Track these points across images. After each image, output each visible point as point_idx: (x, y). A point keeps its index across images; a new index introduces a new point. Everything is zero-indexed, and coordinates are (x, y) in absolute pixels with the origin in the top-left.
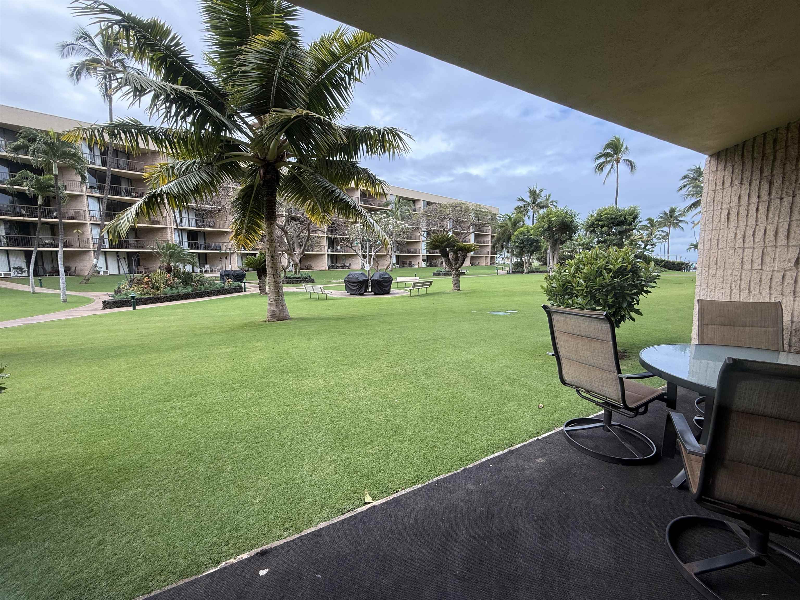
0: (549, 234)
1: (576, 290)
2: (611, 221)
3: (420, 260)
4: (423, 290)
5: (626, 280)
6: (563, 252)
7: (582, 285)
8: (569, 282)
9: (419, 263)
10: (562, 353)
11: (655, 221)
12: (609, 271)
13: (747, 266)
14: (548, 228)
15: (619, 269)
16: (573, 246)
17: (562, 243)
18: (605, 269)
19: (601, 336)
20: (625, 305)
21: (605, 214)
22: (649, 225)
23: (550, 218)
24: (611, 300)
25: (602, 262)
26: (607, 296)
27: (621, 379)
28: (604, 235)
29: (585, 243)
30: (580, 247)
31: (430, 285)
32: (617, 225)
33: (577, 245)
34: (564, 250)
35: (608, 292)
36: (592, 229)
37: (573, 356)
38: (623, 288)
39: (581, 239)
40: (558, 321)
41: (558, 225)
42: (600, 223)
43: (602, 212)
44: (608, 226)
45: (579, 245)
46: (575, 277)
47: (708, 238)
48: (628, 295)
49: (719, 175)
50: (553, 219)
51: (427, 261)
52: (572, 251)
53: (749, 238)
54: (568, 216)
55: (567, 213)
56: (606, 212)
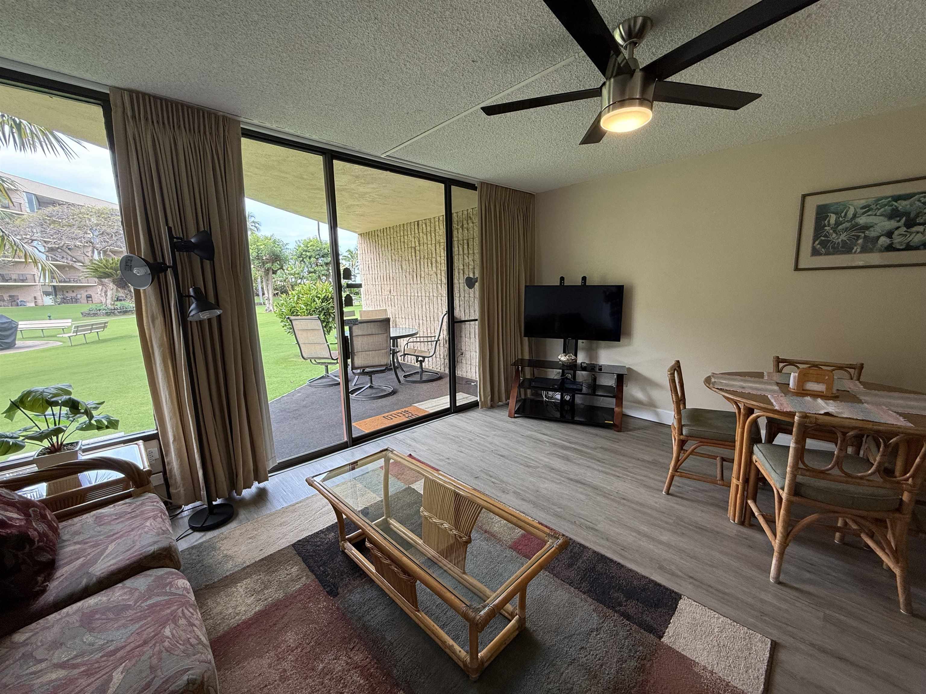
0: (260, 263)
1: (301, 313)
2: (317, 253)
3: (39, 294)
4: (92, 336)
5: (329, 304)
6: (275, 282)
7: (303, 309)
8: (295, 307)
9: (35, 298)
10: (300, 343)
11: (354, 253)
12: (319, 298)
13: (378, 294)
14: (258, 256)
15: (324, 297)
16: (285, 275)
17: (274, 272)
18: (316, 297)
19: (317, 328)
20: (331, 320)
21: (311, 246)
22: (349, 256)
23: (257, 246)
24: (322, 317)
25: (314, 293)
26: (320, 315)
27: (328, 345)
28: (313, 266)
29: (297, 272)
30: (292, 276)
31: (104, 327)
32: (323, 256)
33: (289, 274)
34: (276, 279)
35: (320, 312)
36: (301, 259)
37: (307, 342)
38: (328, 309)
39: (291, 268)
40: (296, 324)
41: (268, 254)
42: (308, 254)
43: (308, 243)
44: (315, 257)
45: (291, 274)
46: (298, 303)
47: (363, 279)
48: (332, 313)
49: (363, 245)
50: (261, 247)
51: (56, 295)
52: (285, 280)
53: (377, 280)
54: (276, 246)
55: (274, 242)
56: (311, 243)
